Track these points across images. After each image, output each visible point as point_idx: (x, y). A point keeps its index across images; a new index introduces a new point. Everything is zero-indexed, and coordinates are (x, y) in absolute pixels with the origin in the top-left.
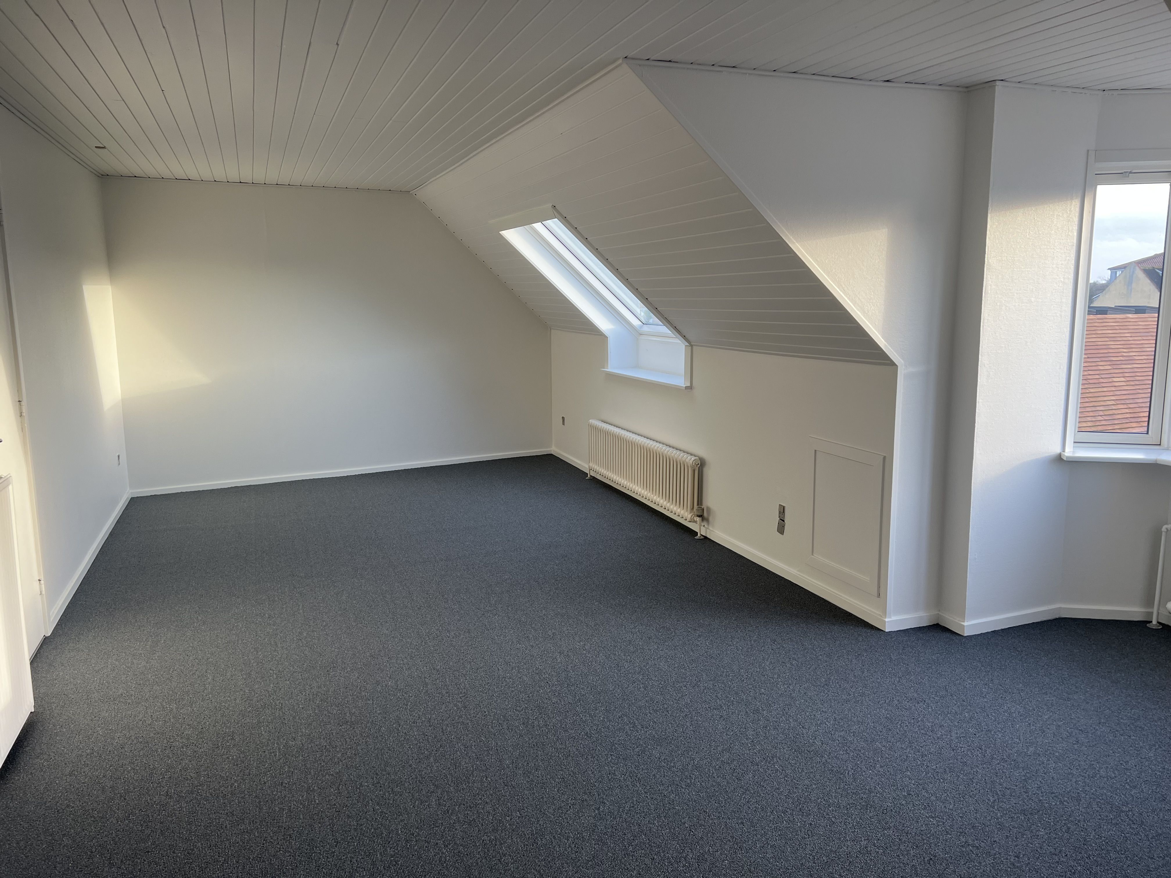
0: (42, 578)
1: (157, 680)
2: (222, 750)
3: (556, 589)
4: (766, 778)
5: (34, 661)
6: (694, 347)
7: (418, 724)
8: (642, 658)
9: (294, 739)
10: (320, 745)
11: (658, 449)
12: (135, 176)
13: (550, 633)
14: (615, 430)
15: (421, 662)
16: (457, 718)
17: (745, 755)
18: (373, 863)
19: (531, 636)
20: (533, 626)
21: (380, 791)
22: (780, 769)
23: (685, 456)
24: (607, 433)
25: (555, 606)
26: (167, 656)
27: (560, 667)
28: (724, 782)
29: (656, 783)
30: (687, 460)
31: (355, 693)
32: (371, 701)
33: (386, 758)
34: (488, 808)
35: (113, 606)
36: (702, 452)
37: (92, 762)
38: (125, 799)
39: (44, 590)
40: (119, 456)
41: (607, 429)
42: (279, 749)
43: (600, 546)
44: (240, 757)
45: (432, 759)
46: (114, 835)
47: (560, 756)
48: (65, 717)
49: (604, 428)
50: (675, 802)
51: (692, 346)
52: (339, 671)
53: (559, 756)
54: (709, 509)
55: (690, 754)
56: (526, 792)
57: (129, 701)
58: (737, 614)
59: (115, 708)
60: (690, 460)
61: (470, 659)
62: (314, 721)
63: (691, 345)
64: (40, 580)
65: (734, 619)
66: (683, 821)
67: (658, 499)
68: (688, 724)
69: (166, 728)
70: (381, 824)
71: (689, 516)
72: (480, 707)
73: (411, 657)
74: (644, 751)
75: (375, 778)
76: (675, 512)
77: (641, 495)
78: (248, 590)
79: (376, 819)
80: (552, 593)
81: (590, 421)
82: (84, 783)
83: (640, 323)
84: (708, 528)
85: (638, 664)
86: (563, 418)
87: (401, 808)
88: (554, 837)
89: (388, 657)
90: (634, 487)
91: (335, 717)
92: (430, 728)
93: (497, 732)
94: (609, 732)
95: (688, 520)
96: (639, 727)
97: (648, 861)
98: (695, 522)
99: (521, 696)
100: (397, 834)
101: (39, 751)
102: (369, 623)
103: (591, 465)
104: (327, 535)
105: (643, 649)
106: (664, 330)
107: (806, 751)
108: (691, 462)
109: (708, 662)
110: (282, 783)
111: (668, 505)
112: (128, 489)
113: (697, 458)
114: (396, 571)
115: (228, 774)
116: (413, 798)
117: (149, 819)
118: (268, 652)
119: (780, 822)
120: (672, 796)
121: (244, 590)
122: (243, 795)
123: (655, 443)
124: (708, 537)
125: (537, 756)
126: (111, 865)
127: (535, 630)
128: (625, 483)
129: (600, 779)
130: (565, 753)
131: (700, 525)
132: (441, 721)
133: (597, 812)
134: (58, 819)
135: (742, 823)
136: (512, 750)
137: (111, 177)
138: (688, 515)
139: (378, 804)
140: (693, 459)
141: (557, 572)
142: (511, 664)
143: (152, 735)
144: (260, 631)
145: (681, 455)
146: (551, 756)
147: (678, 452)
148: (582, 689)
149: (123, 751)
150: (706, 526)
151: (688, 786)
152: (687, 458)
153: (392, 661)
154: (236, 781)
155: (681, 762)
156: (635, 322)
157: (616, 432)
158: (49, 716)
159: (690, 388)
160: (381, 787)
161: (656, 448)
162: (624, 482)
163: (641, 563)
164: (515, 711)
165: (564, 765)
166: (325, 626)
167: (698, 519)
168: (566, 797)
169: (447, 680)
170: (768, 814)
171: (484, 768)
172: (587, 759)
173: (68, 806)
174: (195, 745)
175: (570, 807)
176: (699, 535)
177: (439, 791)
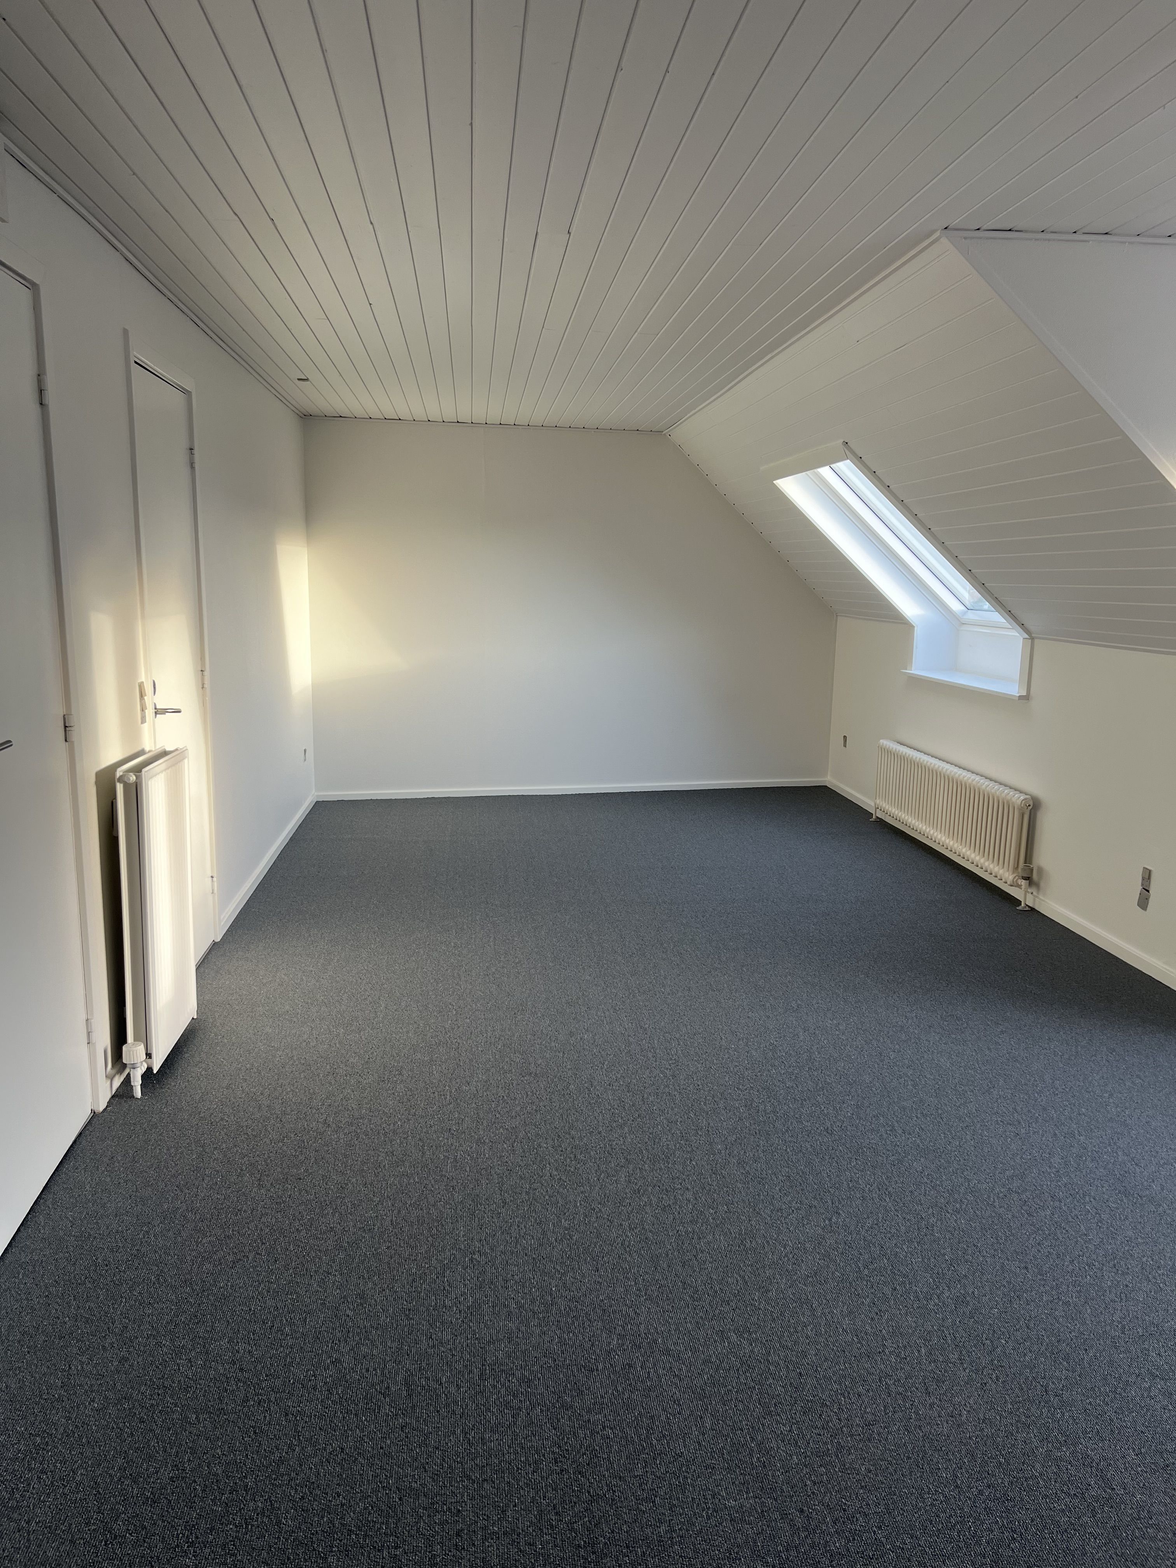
0: (215, 875)
1: (326, 1000)
2: (388, 1084)
3: (809, 952)
4: (1071, 1219)
5: (200, 967)
6: (1036, 641)
7: (614, 1087)
8: (916, 1050)
9: (469, 1084)
10: (497, 1095)
11: (974, 783)
12: (341, 416)
13: (794, 1004)
14: (914, 754)
15: (626, 1017)
16: (662, 1087)
17: (1044, 1186)
18: (544, 1233)
19: (768, 1005)
20: (773, 993)
21: (561, 1155)
22: (1093, 1212)
23: (1011, 793)
24: (903, 758)
25: (804, 973)
26: (339, 977)
27: (801, 1047)
28: (1007, 1214)
29: (913, 1202)
30: (1014, 799)
31: (544, 1042)
32: (562, 1053)
33: (572, 1120)
34: (689, 1195)
35: (287, 917)
36: (1035, 787)
37: (251, 1077)
38: (281, 1121)
39: (216, 889)
40: (305, 751)
41: (904, 753)
42: (451, 1092)
43: (877, 906)
44: (406, 1094)
45: (626, 1129)
46: (266, 1156)
47: (788, 1150)
48: (227, 1028)
49: (899, 751)
50: (935, 1228)
51: (1032, 639)
52: (528, 1016)
53: (786, 1150)
54: (1040, 870)
55: (965, 1173)
56: (739, 1185)
57: (295, 1019)
58: (1062, 1011)
59: (279, 1025)
60: (1018, 799)
61: (687, 1022)
62: (493, 1067)
63: (1031, 637)
64: (212, 877)
65: (1056, 1016)
66: (942, 1251)
67: (968, 853)
68: (968, 1137)
69: (331, 1053)
70: (558, 1192)
71: (1011, 878)
72: (693, 1078)
73: (615, 1010)
74: (900, 1161)
75: (556, 1141)
76: (991, 870)
77: (945, 846)
78: (435, 914)
79: (552, 1185)
80: (802, 957)
81: (881, 741)
82: (240, 1098)
83: (963, 608)
84: (1037, 897)
85: (909, 1057)
86: (845, 737)
87: (582, 1179)
88: (768, 1242)
89: (587, 1006)
90: (935, 834)
91: (517, 1066)
92: (628, 1094)
93: (710, 1111)
94: (857, 1132)
95: (1009, 883)
96: (900, 1132)
97: (887, 1291)
98: (1019, 886)
99: (746, 1073)
100: (576, 1206)
101: (198, 1059)
102: (569, 966)
103: (878, 802)
104: (530, 860)
105: (919, 1039)
106: (997, 617)
107: (1136, 1195)
108: (1019, 802)
109: (1009, 1065)
110: (450, 1129)
111: (982, 861)
112: (314, 791)
113: (1027, 796)
114: (608, 909)
115: (391, 1110)
116: (599, 1169)
117: (304, 1145)
118: (449, 985)
119: (1082, 1276)
120: (932, 1220)
121: (430, 913)
122: (405, 1136)
123: (969, 775)
124: (1037, 908)
125: (758, 1146)
126: (260, 1186)
127: (775, 998)
128: (924, 828)
129: (837, 1185)
130: (795, 1148)
131: (1026, 892)
132: (642, 1088)
133: (827, 1222)
134: (211, 1131)
135: (1026, 1268)
136: (727, 1134)
137: (316, 418)
138: (1009, 876)
139: (557, 1169)
140: (1022, 798)
141: (813, 932)
142: (739, 1034)
143: (315, 1058)
144: (443, 960)
145: (1006, 791)
146: (776, 1148)
147: (1002, 788)
148: (828, 1076)
149: (284, 1070)
150: (1034, 893)
151: (958, 1212)
152: (1014, 796)
153: (591, 1012)
154: (400, 1119)
155: (951, 1182)
156: (956, 606)
157: (916, 758)
158: (212, 1025)
159: (1026, 698)
160: (562, 1151)
161: (970, 781)
162: (922, 827)
163: (933, 933)
164: (736, 1089)
165: (792, 1161)
166: (517, 963)
167: (1023, 883)
168: (789, 1198)
169: (656, 1042)
170: (1066, 1263)
171: (689, 1149)
172: (823, 1158)
173: (222, 1119)
174: (360, 1075)
175: (793, 1211)
176: (1023, 905)
177: (631, 1167)
